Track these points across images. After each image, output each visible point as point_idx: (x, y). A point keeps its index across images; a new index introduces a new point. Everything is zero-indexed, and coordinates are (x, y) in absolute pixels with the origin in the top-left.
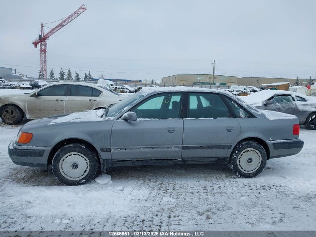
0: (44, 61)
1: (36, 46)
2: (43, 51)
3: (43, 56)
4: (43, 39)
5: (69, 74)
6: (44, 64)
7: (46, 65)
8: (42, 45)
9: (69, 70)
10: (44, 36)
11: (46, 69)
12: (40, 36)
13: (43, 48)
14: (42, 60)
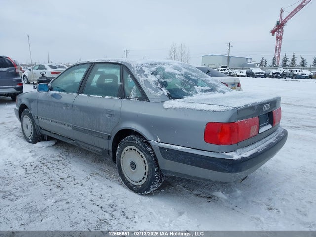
0: (278, 49)
1: (273, 34)
2: (279, 38)
3: (279, 43)
4: (280, 25)
5: (294, 60)
6: (278, 52)
7: (279, 53)
8: (279, 31)
9: (294, 56)
10: (282, 22)
11: (279, 57)
12: (278, 23)
13: (280, 35)
14: (276, 47)
